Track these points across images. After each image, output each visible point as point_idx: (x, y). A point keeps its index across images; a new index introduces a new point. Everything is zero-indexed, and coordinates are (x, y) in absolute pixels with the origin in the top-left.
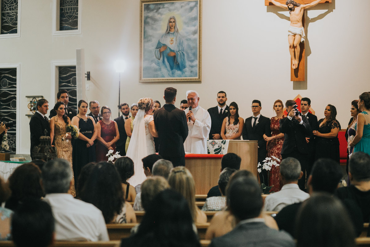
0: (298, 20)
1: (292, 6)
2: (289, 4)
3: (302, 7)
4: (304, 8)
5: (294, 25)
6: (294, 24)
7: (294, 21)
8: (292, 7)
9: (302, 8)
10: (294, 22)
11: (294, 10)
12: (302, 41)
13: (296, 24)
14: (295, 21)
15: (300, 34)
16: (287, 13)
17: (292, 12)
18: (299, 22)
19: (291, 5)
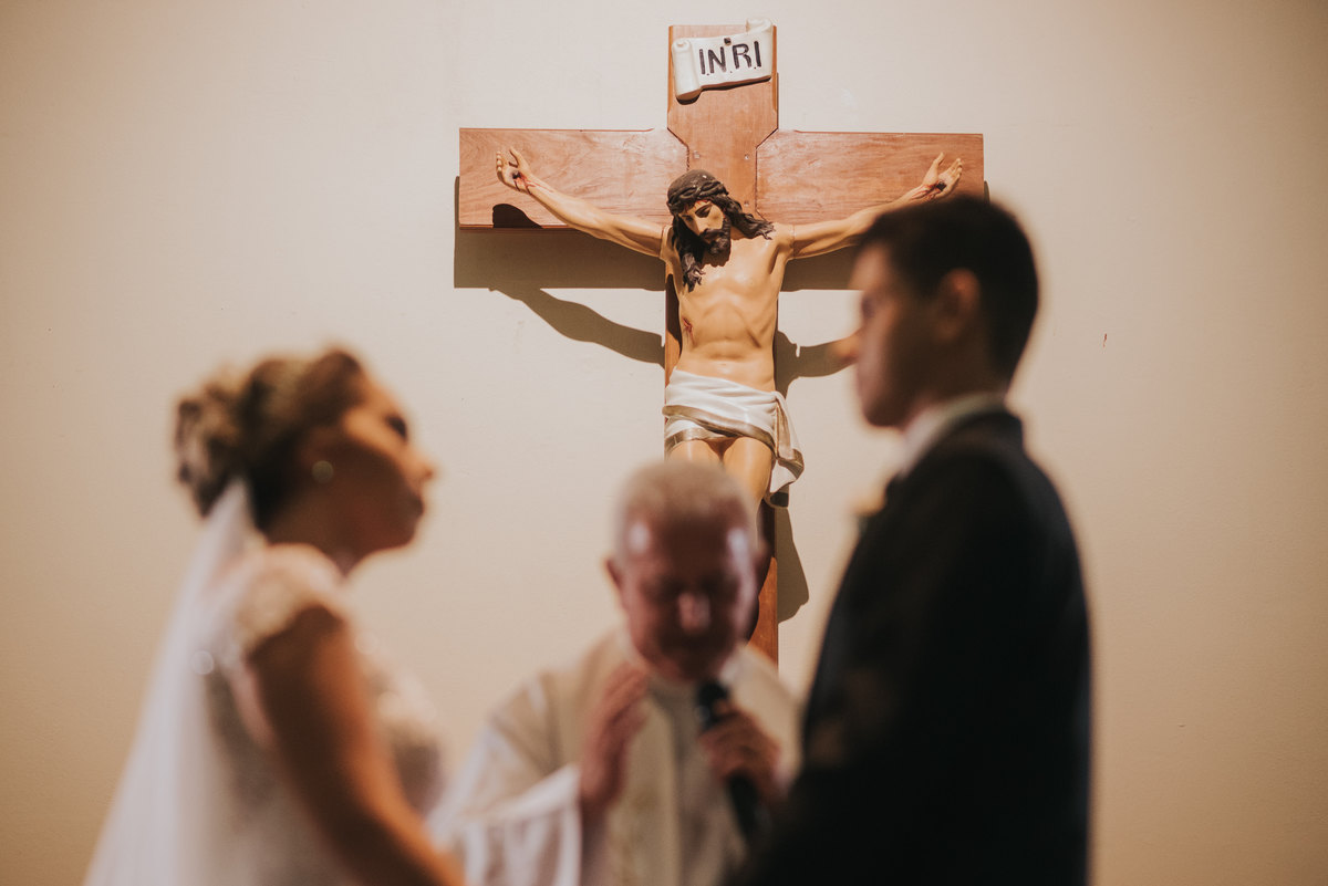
0: (756, 330)
1: (716, 218)
2: (699, 205)
3: (786, 242)
4: (798, 245)
5: (718, 363)
6: (717, 356)
7: (717, 339)
8: (718, 226)
9: (779, 249)
10: (724, 346)
11: (721, 257)
12: (773, 489)
13: (734, 357)
14: (728, 338)
15: (767, 429)
16: (640, 308)
17: (707, 268)
18: (757, 345)
19: (715, 210)
